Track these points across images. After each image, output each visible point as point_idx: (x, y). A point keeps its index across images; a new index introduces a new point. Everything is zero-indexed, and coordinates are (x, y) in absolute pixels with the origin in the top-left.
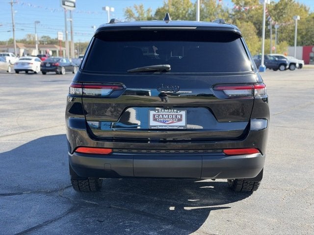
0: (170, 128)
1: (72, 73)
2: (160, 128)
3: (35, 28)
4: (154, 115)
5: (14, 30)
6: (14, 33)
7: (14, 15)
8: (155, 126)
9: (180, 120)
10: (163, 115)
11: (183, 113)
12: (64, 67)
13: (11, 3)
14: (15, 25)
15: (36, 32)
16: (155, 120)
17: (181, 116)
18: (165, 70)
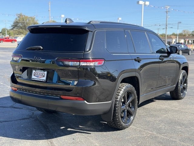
0: (39, 80)
1: (187, 54)
2: (36, 80)
3: (178, 26)
4: (34, 73)
5: (166, 28)
6: (166, 30)
7: (167, 19)
8: (34, 79)
9: (44, 76)
10: (37, 73)
11: (46, 73)
12: (182, 50)
13: (167, 12)
14: (167, 25)
15: (178, 29)
16: (34, 75)
17: (45, 74)
18: (40, 49)
